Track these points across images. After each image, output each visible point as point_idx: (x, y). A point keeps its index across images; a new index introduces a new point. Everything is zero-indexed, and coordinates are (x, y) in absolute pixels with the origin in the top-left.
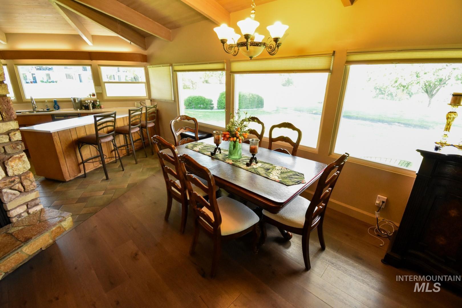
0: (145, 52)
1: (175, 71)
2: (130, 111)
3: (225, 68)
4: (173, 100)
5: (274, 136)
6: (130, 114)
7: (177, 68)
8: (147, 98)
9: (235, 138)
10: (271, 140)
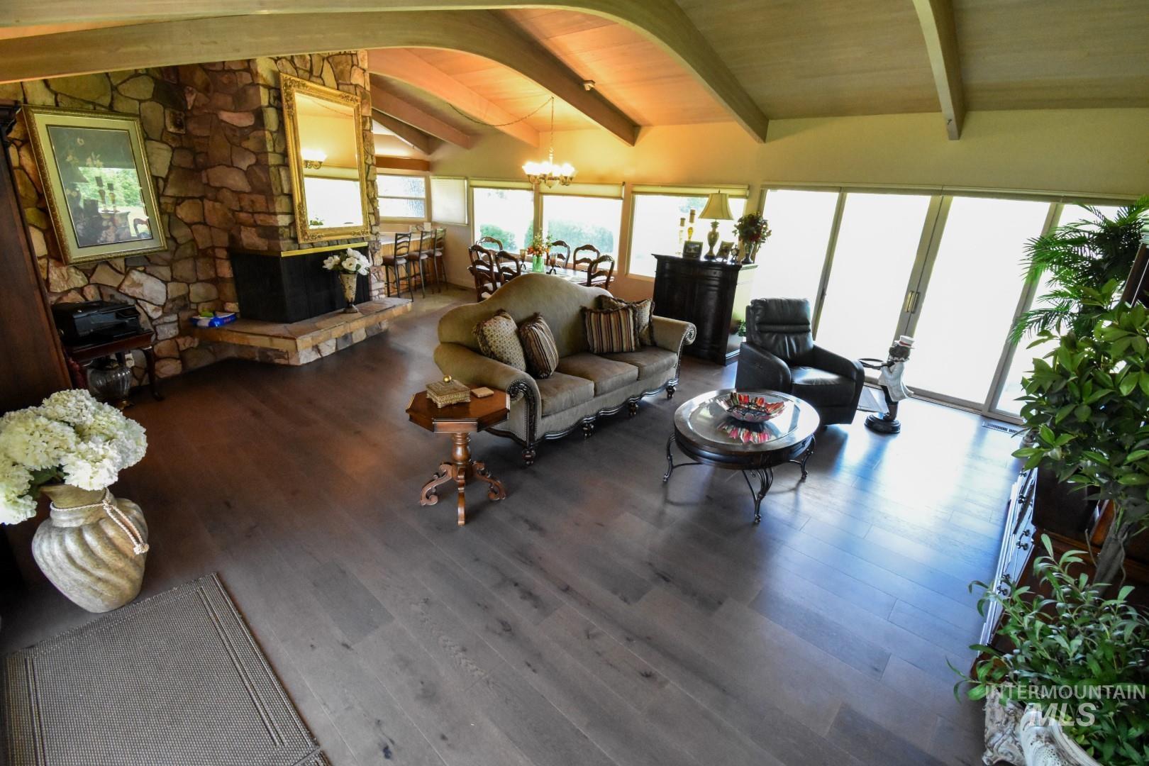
0: (427, 158)
1: (471, 187)
2: (397, 235)
3: (534, 188)
4: (467, 222)
5: (578, 258)
6: (396, 239)
7: (474, 183)
8: (426, 219)
9: (538, 252)
10: (576, 262)
